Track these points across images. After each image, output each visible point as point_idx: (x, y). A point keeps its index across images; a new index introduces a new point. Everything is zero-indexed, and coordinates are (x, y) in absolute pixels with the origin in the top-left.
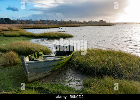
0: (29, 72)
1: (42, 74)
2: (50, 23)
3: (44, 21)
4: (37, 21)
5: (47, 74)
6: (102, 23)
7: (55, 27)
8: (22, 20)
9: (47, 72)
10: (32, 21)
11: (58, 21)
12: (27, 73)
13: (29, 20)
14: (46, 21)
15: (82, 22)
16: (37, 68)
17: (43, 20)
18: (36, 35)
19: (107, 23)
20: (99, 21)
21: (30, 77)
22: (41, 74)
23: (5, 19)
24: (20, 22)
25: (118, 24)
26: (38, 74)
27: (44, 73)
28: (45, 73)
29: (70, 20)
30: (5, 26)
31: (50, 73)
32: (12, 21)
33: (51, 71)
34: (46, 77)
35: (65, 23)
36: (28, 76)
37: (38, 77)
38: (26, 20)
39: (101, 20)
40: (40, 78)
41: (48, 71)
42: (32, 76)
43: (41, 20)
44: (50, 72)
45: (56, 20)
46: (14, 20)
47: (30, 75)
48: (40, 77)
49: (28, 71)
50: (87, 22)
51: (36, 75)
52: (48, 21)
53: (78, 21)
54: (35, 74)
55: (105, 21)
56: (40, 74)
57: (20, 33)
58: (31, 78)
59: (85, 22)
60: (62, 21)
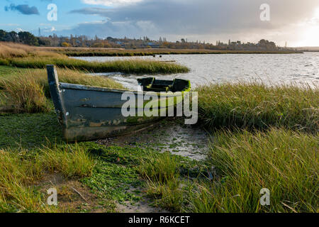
0: (67, 114)
1: (102, 125)
2: (132, 45)
3: (115, 40)
4: (97, 40)
5: (117, 128)
6: (266, 48)
7: (143, 53)
8: (62, 38)
9: (115, 122)
10: (86, 42)
11: (151, 41)
12: (62, 115)
13: (80, 38)
14: (121, 40)
15: (215, 44)
16: (88, 106)
18: (94, 65)
19: (279, 48)
20: (257, 43)
21: (70, 126)
22: (99, 124)
23: (20, 34)
24: (57, 42)
25: (307, 51)
26: (92, 124)
27: (107, 125)
28: (110, 123)
29: (182, 40)
30: (19, 48)
31: (125, 127)
32: (38, 38)
33: (125, 121)
34: (114, 135)
35: (170, 45)
36: (66, 122)
37: (90, 132)
38: (72, 38)
39: (262, 41)
40: (96, 135)
41: (119, 122)
42: (76, 126)
43: (109, 38)
44: (123, 124)
45: (148, 39)
46: (43, 38)
47: (69, 121)
48: (97, 131)
49: (64, 109)
50: (226, 45)
51: (87, 125)
52: (125, 40)
53: (202, 42)
54: (84, 121)
55: (273, 44)
56: (96, 124)
57: (54, 60)
58: (74, 130)
59: (220, 44)
60: (161, 41)
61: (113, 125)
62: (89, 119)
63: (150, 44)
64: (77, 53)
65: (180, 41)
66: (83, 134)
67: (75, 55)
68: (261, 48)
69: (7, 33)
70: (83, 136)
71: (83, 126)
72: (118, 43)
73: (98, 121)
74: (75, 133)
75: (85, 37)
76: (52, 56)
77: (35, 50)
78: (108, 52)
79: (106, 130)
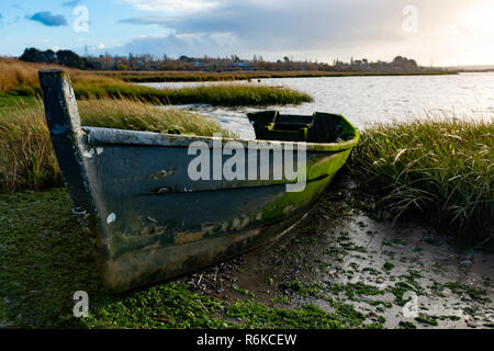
0: (111, 218)
1: (207, 235)
2: (215, 67)
4: (166, 60)
5: (239, 238)
6: (403, 67)
8: (117, 59)
10: (152, 62)
11: (242, 61)
12: (95, 222)
13: (143, 59)
14: (200, 60)
15: (331, 64)
16: (171, 191)
17: (190, 56)
19: (422, 68)
21: (121, 252)
22: (199, 235)
23: (60, 53)
24: (111, 64)
25: (462, 71)
26: (181, 237)
27: (218, 232)
28: (224, 227)
29: (286, 58)
31: (257, 232)
32: (84, 59)
33: (259, 217)
34: (233, 256)
35: (268, 67)
36: (109, 242)
37: (176, 256)
38: (132, 59)
39: (399, 58)
41: (246, 221)
42: (138, 248)
43: (183, 58)
44: (253, 224)
45: (237, 58)
46: (91, 58)
47: (118, 240)
49: (100, 205)
50: (347, 65)
51: (167, 241)
52: (205, 60)
53: (313, 62)
54: (160, 231)
55: (413, 62)
56: (191, 236)
58: (133, 261)
59: (339, 64)
60: (255, 61)
61: (231, 231)
62: (173, 225)
63: (241, 64)
64: (139, 77)
65: (283, 60)
66: (156, 268)
67: (136, 81)
68: (396, 68)
69: (41, 52)
70: (158, 272)
71: (156, 245)
72: (197, 64)
73: (196, 227)
74: (135, 268)
75: (149, 56)
76: (101, 82)
77: (78, 74)
78: (183, 76)
79: (215, 246)
